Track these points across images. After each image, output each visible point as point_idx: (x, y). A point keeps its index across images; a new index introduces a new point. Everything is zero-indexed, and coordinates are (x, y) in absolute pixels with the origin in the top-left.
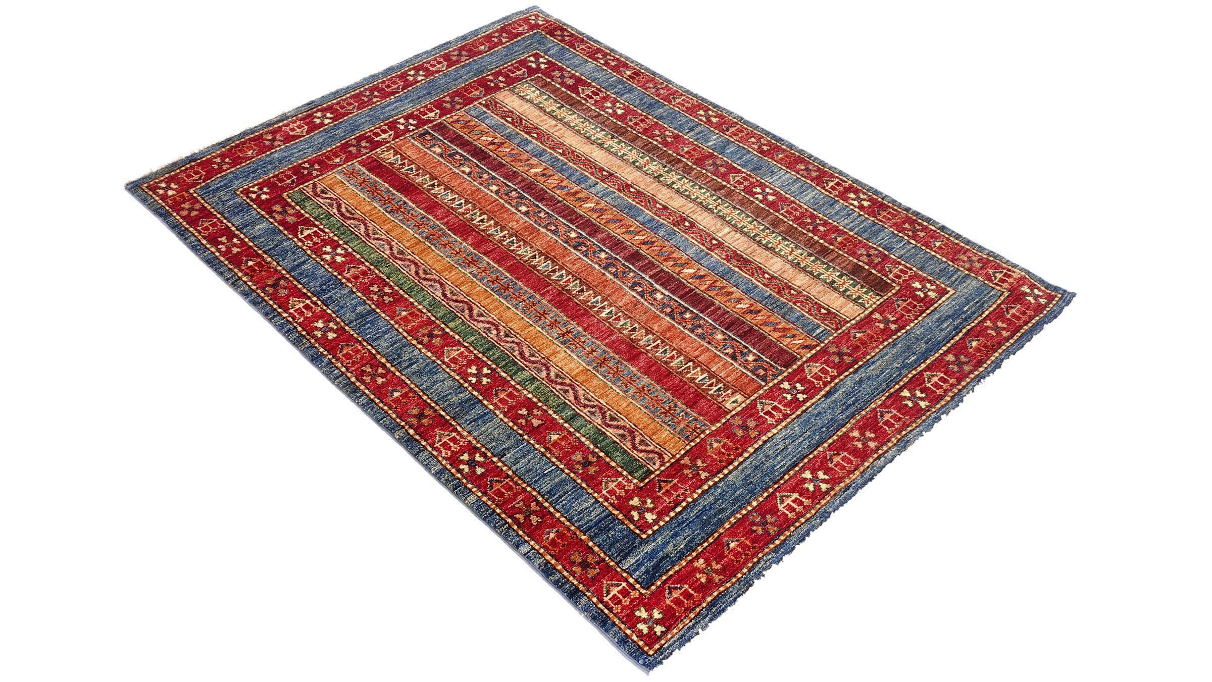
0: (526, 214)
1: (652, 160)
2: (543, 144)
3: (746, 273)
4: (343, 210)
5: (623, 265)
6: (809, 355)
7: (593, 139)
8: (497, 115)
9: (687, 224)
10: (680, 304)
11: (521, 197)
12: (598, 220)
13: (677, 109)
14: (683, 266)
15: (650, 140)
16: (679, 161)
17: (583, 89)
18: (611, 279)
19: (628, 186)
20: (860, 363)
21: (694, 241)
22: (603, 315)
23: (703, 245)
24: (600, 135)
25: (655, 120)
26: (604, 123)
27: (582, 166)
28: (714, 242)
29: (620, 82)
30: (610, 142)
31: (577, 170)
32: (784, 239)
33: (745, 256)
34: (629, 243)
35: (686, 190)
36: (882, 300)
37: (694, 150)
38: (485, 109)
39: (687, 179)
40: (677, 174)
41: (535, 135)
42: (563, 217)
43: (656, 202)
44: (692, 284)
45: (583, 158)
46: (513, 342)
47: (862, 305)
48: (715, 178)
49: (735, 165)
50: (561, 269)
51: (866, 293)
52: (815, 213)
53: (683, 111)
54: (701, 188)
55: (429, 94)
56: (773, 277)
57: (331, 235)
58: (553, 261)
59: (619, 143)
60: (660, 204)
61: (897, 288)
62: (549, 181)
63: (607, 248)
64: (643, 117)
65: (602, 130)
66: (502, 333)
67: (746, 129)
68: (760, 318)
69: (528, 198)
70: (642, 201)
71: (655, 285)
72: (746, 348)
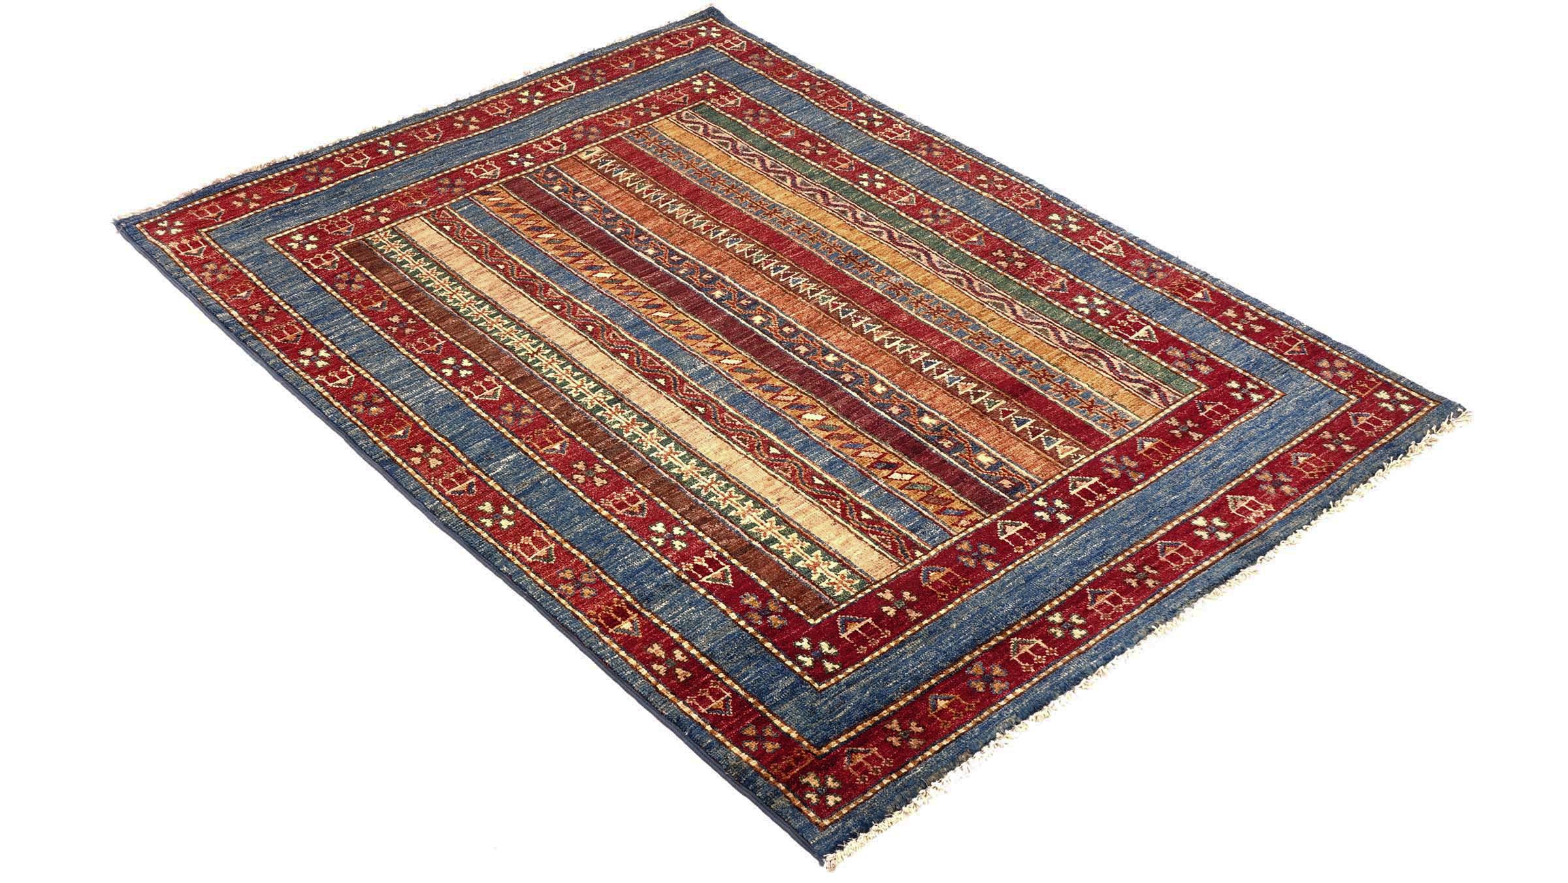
0: (827, 351)
1: (619, 432)
2: (803, 462)
3: (527, 270)
4: (1103, 363)
5: (691, 282)
6: (489, 186)
7: (714, 475)
8: (889, 526)
9: (590, 328)
10: (626, 242)
11: (836, 375)
12: (719, 341)
13: (550, 532)
14: (611, 281)
15: (615, 468)
16: (573, 427)
17: (724, 580)
18: (710, 266)
19: (667, 388)
20: (433, 177)
21: (587, 307)
22: (724, 231)
23: (575, 304)
24: (703, 481)
25: (597, 507)
26: (692, 507)
27: (738, 423)
28: (557, 307)
29: (647, 599)
30: (685, 468)
31: (747, 416)
32: (456, 309)
33: (522, 291)
34: (680, 309)
35: (577, 378)
36: (366, 235)
37: (544, 444)
38: (914, 537)
39: (570, 396)
40: (584, 406)
41: (817, 481)
42: (773, 346)
43: (629, 362)
44: (604, 260)
45: (734, 438)
46: (836, 206)
47: (394, 231)
48: (525, 396)
49: (484, 415)
50: (777, 279)
51: (381, 244)
52: (392, 341)
53: (540, 527)
54: (553, 381)
55: (1029, 579)
56: (494, 265)
57: (1106, 330)
58: (787, 286)
59: (671, 465)
60: (622, 358)
61: (338, 245)
62: (792, 398)
63: (711, 304)
64: (619, 512)
65: (697, 493)
66: (850, 214)
67: (436, 487)
68: (531, 222)
69: (825, 372)
70: (650, 361)
71: (653, 262)
72: (560, 196)
